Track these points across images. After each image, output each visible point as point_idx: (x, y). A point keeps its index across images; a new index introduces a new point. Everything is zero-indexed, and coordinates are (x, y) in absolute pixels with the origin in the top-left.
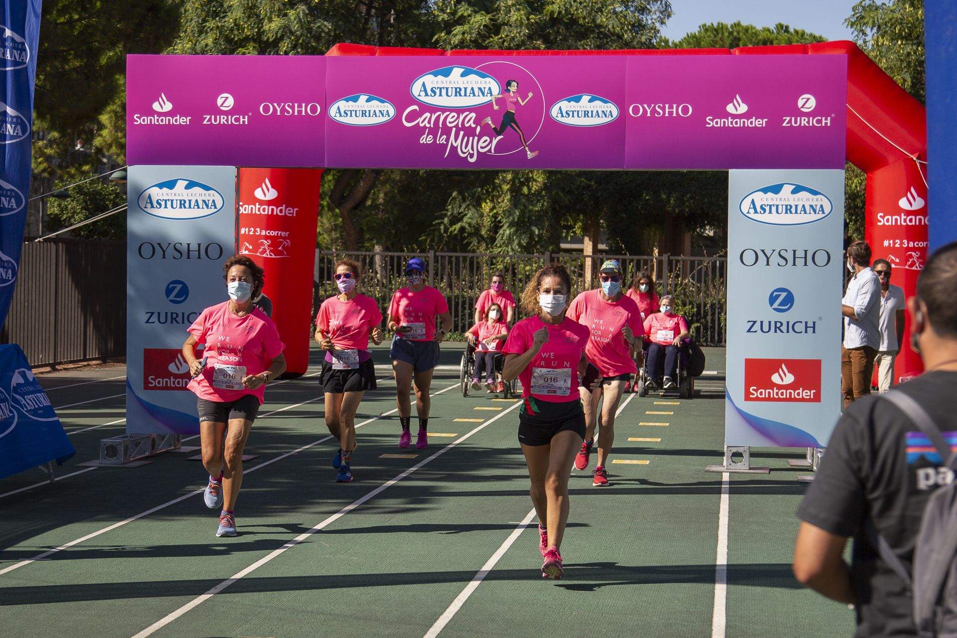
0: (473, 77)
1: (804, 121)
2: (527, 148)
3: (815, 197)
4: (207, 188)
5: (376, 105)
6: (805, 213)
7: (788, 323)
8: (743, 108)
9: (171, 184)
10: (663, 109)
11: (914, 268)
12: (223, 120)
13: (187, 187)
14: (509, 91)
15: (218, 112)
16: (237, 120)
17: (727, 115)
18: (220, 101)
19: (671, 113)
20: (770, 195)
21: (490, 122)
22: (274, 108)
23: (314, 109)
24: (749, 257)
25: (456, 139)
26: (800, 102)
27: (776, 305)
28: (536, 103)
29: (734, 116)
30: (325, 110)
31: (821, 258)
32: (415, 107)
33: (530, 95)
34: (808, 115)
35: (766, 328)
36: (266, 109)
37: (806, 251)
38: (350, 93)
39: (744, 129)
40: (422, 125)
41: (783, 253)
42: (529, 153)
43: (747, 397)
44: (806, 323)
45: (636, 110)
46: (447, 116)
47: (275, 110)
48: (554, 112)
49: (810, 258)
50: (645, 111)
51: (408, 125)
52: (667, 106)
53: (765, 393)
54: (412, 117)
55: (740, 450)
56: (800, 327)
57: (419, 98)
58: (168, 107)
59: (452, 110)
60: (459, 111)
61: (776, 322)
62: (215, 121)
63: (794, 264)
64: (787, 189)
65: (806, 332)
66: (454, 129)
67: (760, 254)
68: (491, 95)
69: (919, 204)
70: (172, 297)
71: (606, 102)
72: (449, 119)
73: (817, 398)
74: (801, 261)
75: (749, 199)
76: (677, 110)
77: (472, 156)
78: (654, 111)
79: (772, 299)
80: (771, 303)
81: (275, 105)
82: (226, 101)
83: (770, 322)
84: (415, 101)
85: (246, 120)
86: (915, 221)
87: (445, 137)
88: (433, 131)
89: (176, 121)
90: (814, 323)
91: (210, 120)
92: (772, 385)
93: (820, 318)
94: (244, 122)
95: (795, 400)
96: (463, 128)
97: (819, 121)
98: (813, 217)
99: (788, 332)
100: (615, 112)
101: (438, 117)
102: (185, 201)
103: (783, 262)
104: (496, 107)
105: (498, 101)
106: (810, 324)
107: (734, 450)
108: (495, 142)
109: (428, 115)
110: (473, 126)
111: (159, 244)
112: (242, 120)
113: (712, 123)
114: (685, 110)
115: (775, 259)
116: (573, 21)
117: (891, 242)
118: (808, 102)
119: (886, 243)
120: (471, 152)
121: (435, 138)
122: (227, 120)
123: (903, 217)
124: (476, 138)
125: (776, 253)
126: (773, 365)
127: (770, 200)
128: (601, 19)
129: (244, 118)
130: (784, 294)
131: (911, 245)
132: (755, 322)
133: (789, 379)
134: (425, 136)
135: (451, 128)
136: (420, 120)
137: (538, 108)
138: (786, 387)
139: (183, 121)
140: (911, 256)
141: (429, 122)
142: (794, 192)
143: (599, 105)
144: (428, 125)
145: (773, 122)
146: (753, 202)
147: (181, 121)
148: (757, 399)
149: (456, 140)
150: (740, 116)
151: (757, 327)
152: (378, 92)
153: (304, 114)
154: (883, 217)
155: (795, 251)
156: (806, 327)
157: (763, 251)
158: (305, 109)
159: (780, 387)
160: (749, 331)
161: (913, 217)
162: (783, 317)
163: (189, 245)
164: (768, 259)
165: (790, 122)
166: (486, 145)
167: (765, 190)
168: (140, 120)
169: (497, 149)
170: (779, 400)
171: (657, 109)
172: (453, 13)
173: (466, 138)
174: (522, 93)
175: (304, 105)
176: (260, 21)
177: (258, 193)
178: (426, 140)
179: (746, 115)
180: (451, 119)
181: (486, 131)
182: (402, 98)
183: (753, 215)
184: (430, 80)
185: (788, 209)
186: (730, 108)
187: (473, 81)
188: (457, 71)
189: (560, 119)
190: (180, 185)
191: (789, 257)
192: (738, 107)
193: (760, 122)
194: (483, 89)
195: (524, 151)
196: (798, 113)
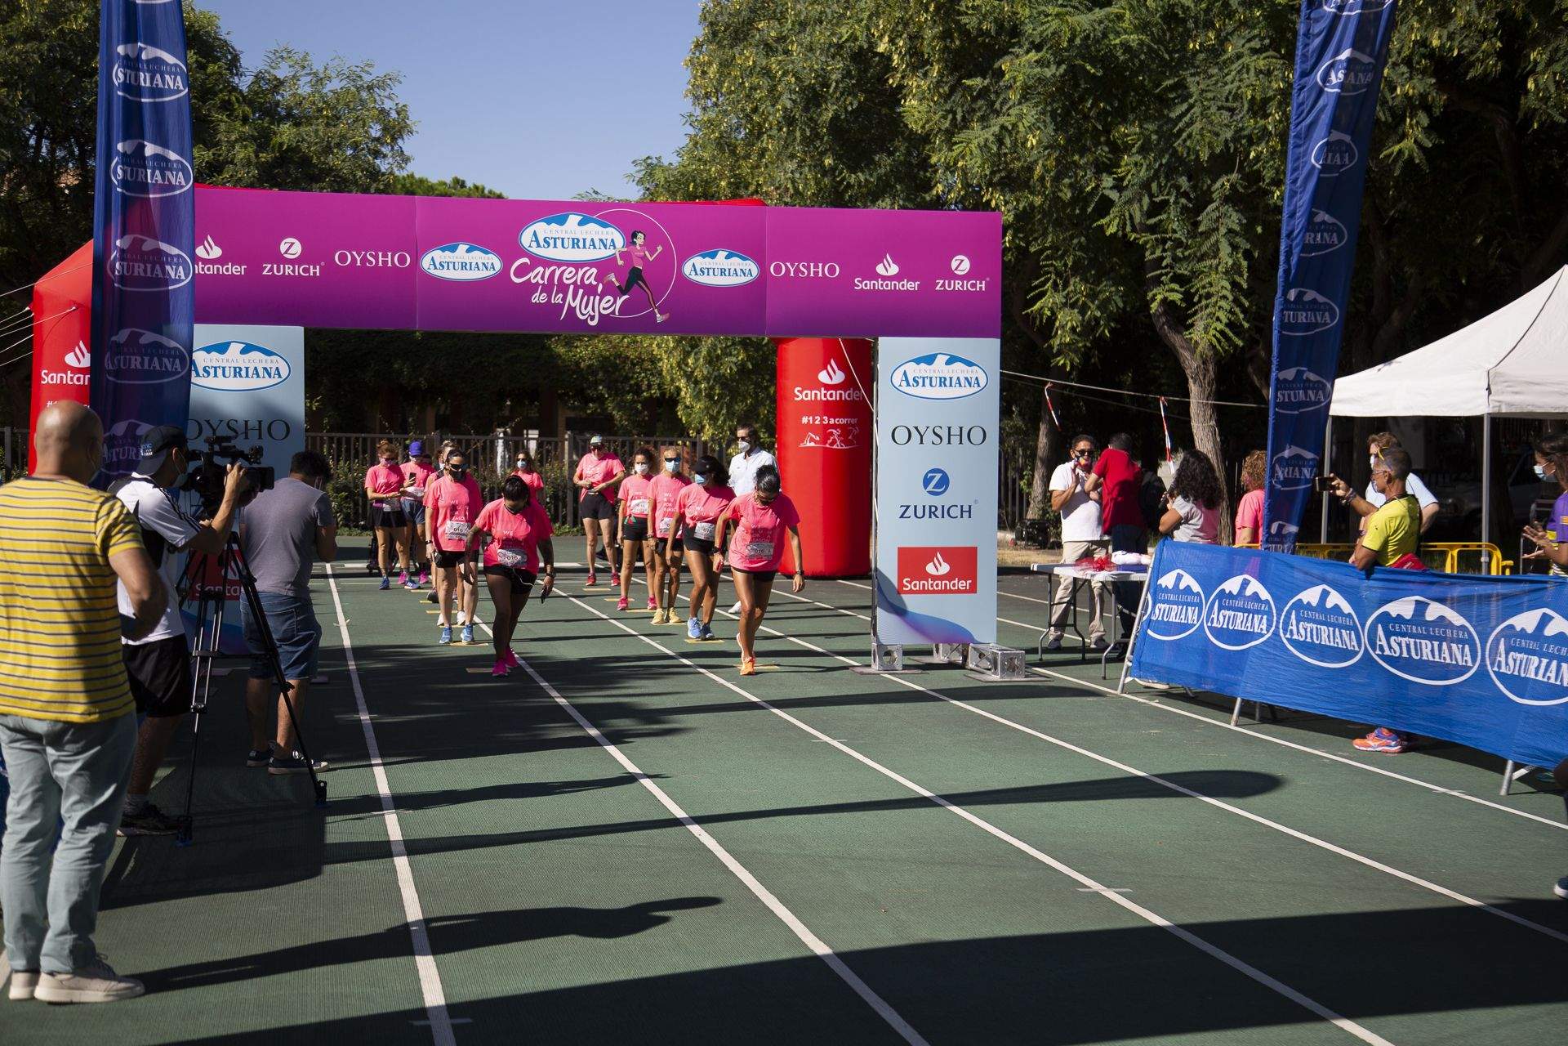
0: (593, 227)
1: (958, 285)
2: (656, 310)
3: (970, 369)
4: (269, 353)
5: (478, 256)
6: (960, 386)
7: (943, 507)
8: (894, 270)
9: (222, 348)
10: (808, 268)
11: (835, 447)
12: (288, 269)
13: (243, 352)
14: (635, 243)
15: (281, 260)
16: (306, 270)
17: (877, 276)
18: (283, 247)
19: (816, 273)
20: (923, 366)
21: (614, 280)
22: (353, 257)
23: (402, 260)
24: (901, 435)
25: (574, 297)
26: (954, 264)
27: (930, 488)
29: (884, 278)
30: (416, 261)
31: (977, 436)
32: (526, 260)
33: (660, 249)
34: (962, 278)
35: (920, 513)
36: (343, 258)
37: (961, 428)
38: (447, 241)
39: (895, 292)
40: (533, 281)
41: (937, 430)
42: (658, 315)
43: (901, 590)
44: (962, 507)
45: (778, 269)
46: (564, 271)
47: (354, 259)
48: (687, 269)
49: (964, 435)
50: (788, 270)
51: (517, 280)
52: (812, 265)
53: (918, 585)
54: (522, 271)
56: (955, 512)
57: (529, 249)
58: (216, 252)
59: (569, 264)
60: (578, 265)
61: (930, 507)
62: (278, 271)
63: (949, 443)
64: (941, 360)
65: (962, 517)
66: (572, 287)
67: (914, 432)
68: (615, 248)
69: (839, 377)
71: (744, 259)
72: (566, 275)
73: (973, 589)
74: (955, 440)
75: (901, 370)
76: (823, 270)
77: (592, 318)
78: (797, 271)
79: (927, 482)
80: (926, 486)
81: (354, 253)
82: (292, 247)
83: (924, 507)
84: (524, 253)
85: (318, 271)
86: (835, 396)
87: (561, 295)
88: (547, 289)
89: (227, 270)
90: (970, 507)
91: (271, 270)
92: (927, 576)
93: (976, 502)
94: (315, 273)
95: (951, 592)
96: (583, 285)
97: (973, 286)
98: (969, 390)
99: (943, 517)
100: (755, 271)
101: (553, 273)
102: (240, 369)
103: (937, 440)
104: (620, 262)
105: (623, 255)
106: (966, 508)
108: (619, 302)
109: (540, 269)
110: (594, 283)
111: (208, 422)
112: (312, 271)
113: (862, 285)
114: (832, 270)
115: (929, 437)
117: (811, 418)
118: (961, 264)
119: (805, 420)
120: (592, 314)
121: (549, 297)
122: (293, 271)
123: (823, 392)
124: (598, 298)
125: (930, 430)
126: (928, 554)
127: (923, 371)
129: (315, 268)
130: (938, 476)
131: (832, 421)
132: (908, 507)
133: (945, 568)
134: (538, 294)
135: (568, 286)
136: (532, 275)
137: (668, 266)
138: (942, 578)
139: (237, 270)
140: (832, 434)
141: (543, 278)
142: (948, 363)
143: (737, 263)
144: (541, 282)
145: (927, 285)
146: (905, 373)
147: (234, 270)
148: (912, 591)
149: (574, 300)
150: (891, 278)
151: (910, 512)
152: (478, 241)
153: (390, 265)
154: (801, 392)
155: (949, 428)
156: (962, 511)
157: (916, 428)
158: (392, 259)
159: (935, 578)
160: (902, 517)
161: (834, 392)
162: (937, 501)
163: (246, 422)
164: (922, 436)
165: (943, 285)
166: (610, 305)
167: (918, 361)
169: (622, 311)
170: (934, 592)
171: (801, 267)
173: (586, 298)
174: (650, 245)
175: (390, 254)
177: (70, 359)
178: (539, 298)
179: (897, 278)
180: (569, 275)
181: (609, 290)
182: (509, 249)
183: (905, 388)
184: (541, 228)
185: (942, 382)
186: (880, 269)
187: (593, 230)
188: (574, 219)
189: (694, 277)
190: (235, 349)
191: (944, 434)
192: (888, 268)
193: (911, 286)
194: (605, 241)
195: (653, 313)
196: (951, 276)
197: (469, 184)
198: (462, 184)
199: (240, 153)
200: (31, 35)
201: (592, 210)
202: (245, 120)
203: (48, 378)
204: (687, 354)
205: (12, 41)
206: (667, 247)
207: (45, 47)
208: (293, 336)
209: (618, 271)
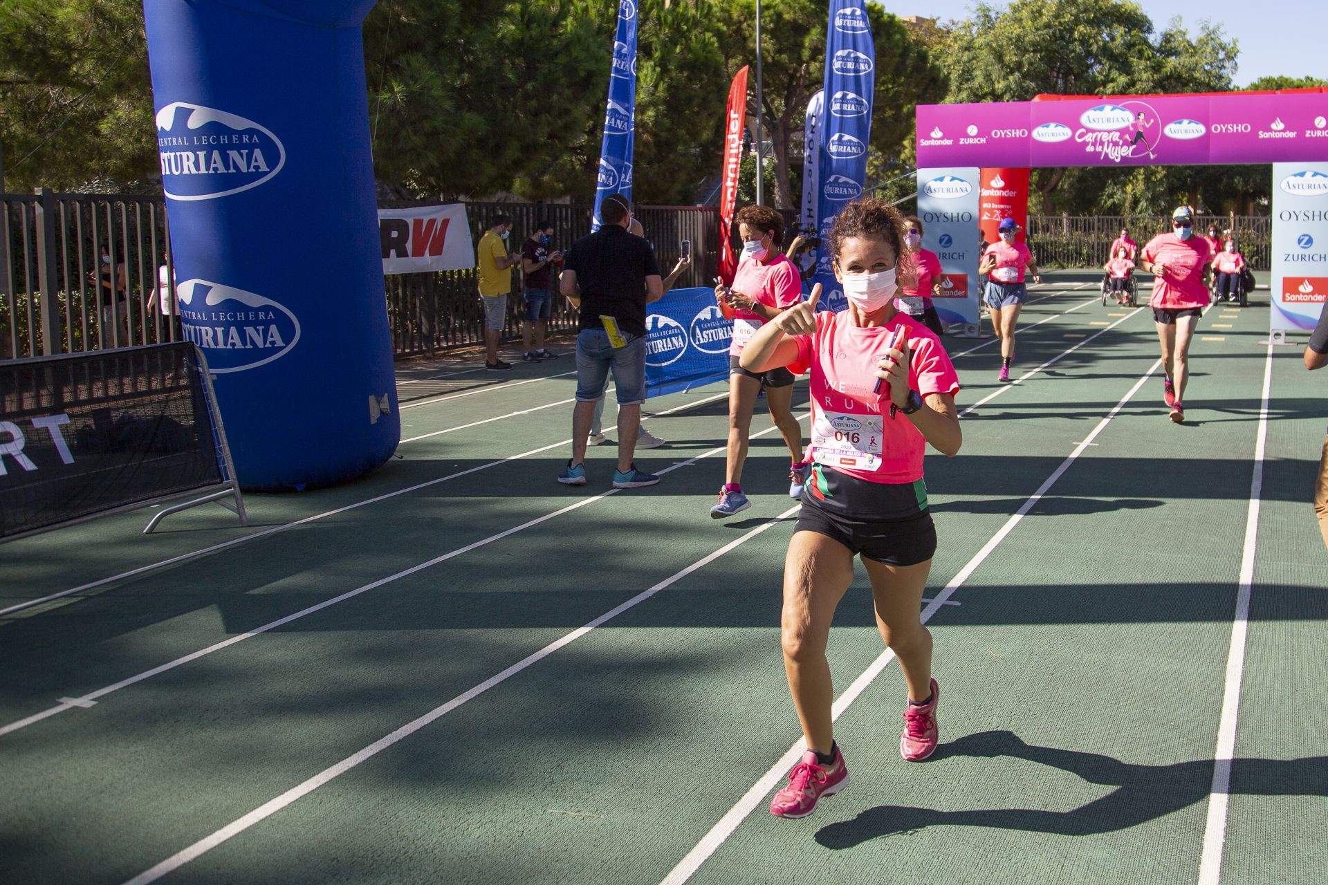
0: (1117, 111)
1: (1319, 134)
2: (1151, 152)
3: (1326, 179)
4: (962, 181)
5: (1060, 129)
6: (1320, 188)
7: (1309, 255)
8: (1281, 126)
9: (941, 179)
10: (1233, 128)
12: (971, 141)
13: (951, 180)
14: (1139, 119)
15: (967, 136)
16: (979, 141)
17: (1272, 130)
18: (969, 130)
19: (1237, 130)
20: (1298, 177)
21: (1128, 138)
22: (1001, 133)
24: (1286, 216)
25: (1108, 148)
26: (1316, 122)
27: (1302, 245)
29: (1276, 131)
30: (1030, 133)
32: (1083, 130)
33: (1152, 121)
34: (1321, 129)
35: (1296, 258)
36: (996, 134)
37: (1320, 212)
38: (1043, 122)
39: (1282, 138)
40: (1087, 141)
41: (1306, 213)
42: (1152, 155)
43: (1284, 300)
44: (1320, 255)
45: (1216, 129)
46: (1102, 135)
48: (1167, 130)
49: (1322, 216)
50: (1221, 129)
51: (1079, 140)
52: (1235, 126)
53: (1294, 297)
54: (1081, 136)
55: (1280, 332)
56: (1317, 258)
57: (1085, 124)
58: (940, 135)
60: (1109, 132)
61: (1302, 255)
62: (967, 142)
63: (1313, 220)
64: (1309, 174)
65: (1320, 261)
67: (1293, 214)
68: (1129, 121)
70: (943, 244)
71: (1198, 124)
72: (1103, 137)
74: (1317, 218)
76: (1241, 128)
77: (1117, 158)
78: (1227, 129)
79: (1300, 241)
80: (1299, 243)
81: (1001, 131)
82: (972, 130)
83: (1298, 255)
84: (1083, 127)
87: (1101, 147)
88: (1094, 144)
89: (944, 142)
91: (964, 141)
92: (1299, 293)
94: (983, 142)
95: (1313, 302)
96: (1112, 142)
98: (1325, 191)
99: (1309, 261)
100: (1204, 130)
101: (1096, 138)
102: (950, 189)
103: (1306, 218)
104: (1132, 129)
105: (1133, 125)
106: (1323, 256)
107: (1276, 332)
108: (1131, 149)
109: (1090, 134)
110: (1118, 140)
113: (1263, 135)
114: (1246, 128)
115: (1301, 217)
116: (1180, 77)
118: (1321, 122)
120: (1117, 156)
121: (1095, 147)
122: (974, 141)
124: (1120, 147)
125: (1302, 213)
126: (1300, 281)
127: (1298, 181)
128: (1197, 75)
129: (983, 139)
130: (1307, 238)
132: (1289, 255)
133: (1310, 289)
134: (1089, 147)
135: (1105, 142)
136: (1086, 137)
137: (1157, 129)
138: (1308, 294)
139: (948, 142)
141: (1092, 139)
142: (1314, 175)
143: (1193, 126)
144: (1091, 141)
145: (1301, 134)
146: (1288, 182)
148: (1290, 301)
150: (1280, 131)
151: (1290, 257)
152: (1061, 122)
153: (1017, 136)
155: (1313, 212)
156: (1321, 258)
157: (1294, 212)
158: (1018, 133)
159: (1304, 294)
160: (1285, 260)
162: (1306, 252)
163: (952, 214)
164: (1297, 217)
165: (1310, 134)
166: (1126, 151)
167: (1295, 175)
168: (924, 143)
169: (1133, 153)
170: (1303, 301)
171: (1229, 128)
172: (1108, 75)
173: (1114, 148)
174: (1147, 119)
175: (1017, 131)
176: (993, 83)
177: (993, 183)
178: (1090, 149)
179: (1284, 131)
180: (1105, 137)
181: (1126, 143)
182: (1075, 125)
183: (1289, 190)
184: (1091, 113)
186: (1273, 126)
187: (1120, 113)
188: (1108, 108)
189: (1170, 134)
190: (947, 179)
191: (1310, 215)
192: (1278, 125)
193: (1292, 135)
194: (1124, 118)
195: (1149, 154)
196: (1314, 128)
198: (1311, 80)
209: (1130, 134)
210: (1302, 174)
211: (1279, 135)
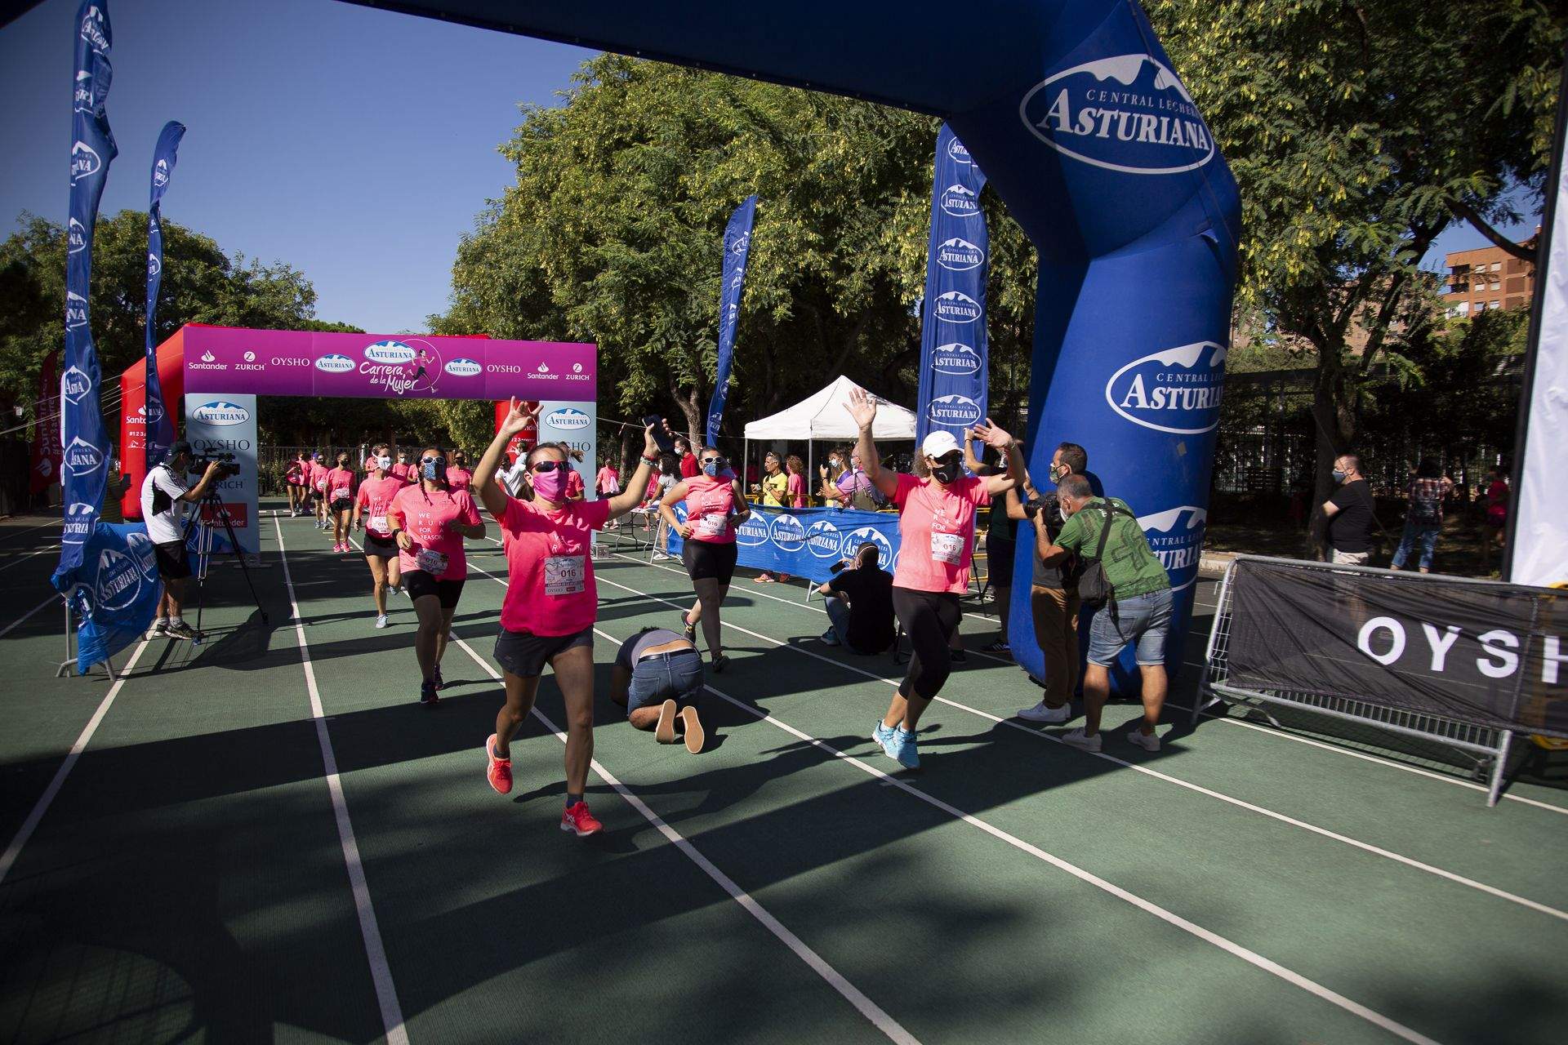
1: (576, 377)
2: (432, 387)
3: (582, 416)
4: (238, 407)
5: (343, 361)
6: (578, 424)
8: (546, 369)
9: (215, 405)
10: (505, 368)
12: (248, 367)
13: (226, 407)
14: (421, 356)
15: (244, 362)
17: (538, 373)
18: (246, 356)
19: (509, 371)
20: (561, 414)
21: (411, 373)
22: (281, 361)
23: (306, 362)
26: (574, 368)
28: (436, 362)
29: (542, 373)
30: (312, 364)
31: (586, 447)
32: (367, 363)
33: (433, 358)
34: (578, 374)
36: (276, 361)
37: (578, 443)
38: (328, 353)
39: (547, 380)
40: (371, 373)
42: (433, 390)
45: (491, 369)
46: (386, 368)
47: (281, 362)
48: (447, 367)
49: (580, 447)
50: (496, 369)
51: (363, 373)
52: (507, 367)
54: (366, 368)
57: (369, 358)
58: (212, 358)
59: (389, 365)
60: (393, 365)
62: (243, 368)
64: (569, 412)
68: (411, 357)
71: (475, 364)
72: (387, 370)
76: (512, 369)
77: (400, 391)
78: (500, 369)
81: (281, 359)
82: (250, 356)
84: (366, 359)
85: (263, 368)
87: (385, 380)
88: (378, 377)
89: (217, 367)
91: (239, 367)
94: (261, 369)
96: (396, 375)
97: (584, 378)
98: (582, 426)
100: (480, 369)
101: (381, 369)
102: (224, 415)
104: (414, 364)
105: (415, 360)
108: (414, 383)
109: (374, 367)
111: (208, 441)
113: (531, 376)
114: (517, 369)
118: (578, 368)
120: (400, 389)
121: (379, 380)
122: (251, 368)
127: (560, 417)
129: (261, 366)
134: (373, 379)
135: (389, 375)
136: (370, 370)
142: (572, 413)
143: (470, 365)
144: (375, 373)
145: (562, 377)
146: (552, 418)
147: (221, 367)
149: (391, 382)
150: (545, 374)
152: (344, 353)
153: (299, 365)
155: (573, 443)
158: (300, 362)
165: (569, 377)
166: (409, 385)
167: (558, 412)
168: (193, 366)
169: (416, 387)
171: (502, 368)
173: (397, 381)
175: (299, 360)
178: (374, 381)
180: (389, 370)
182: (359, 358)
183: (552, 424)
184: (375, 348)
185: (570, 422)
186: (540, 369)
187: (401, 349)
188: (391, 344)
189: (450, 372)
190: (221, 406)
192: (544, 369)
193: (555, 377)
194: (407, 354)
195: (430, 389)
196: (573, 373)
197: (347, 325)
198: (344, 326)
199: (230, 310)
200: (121, 251)
201: (399, 339)
202: (232, 293)
203: (130, 421)
204: (452, 409)
205: (112, 253)
206: (436, 356)
207: (130, 256)
208: (251, 399)
209: (413, 369)
210: (564, 411)
211: (545, 377)
